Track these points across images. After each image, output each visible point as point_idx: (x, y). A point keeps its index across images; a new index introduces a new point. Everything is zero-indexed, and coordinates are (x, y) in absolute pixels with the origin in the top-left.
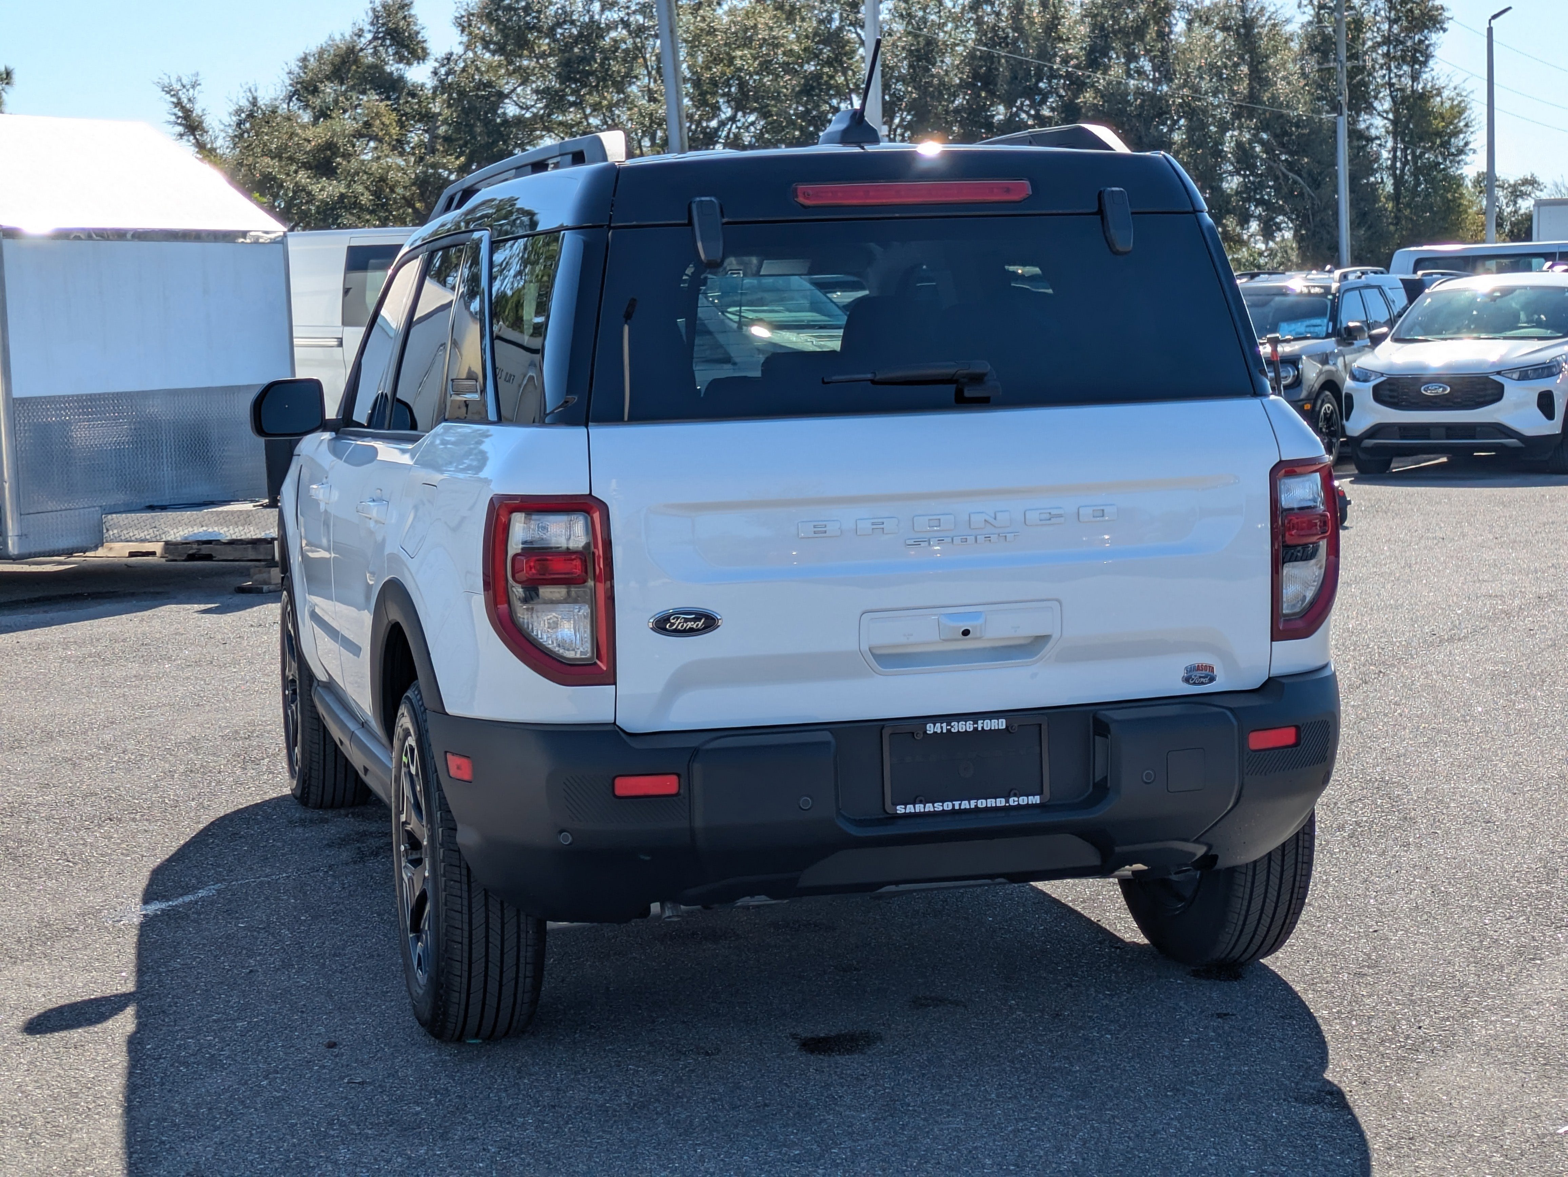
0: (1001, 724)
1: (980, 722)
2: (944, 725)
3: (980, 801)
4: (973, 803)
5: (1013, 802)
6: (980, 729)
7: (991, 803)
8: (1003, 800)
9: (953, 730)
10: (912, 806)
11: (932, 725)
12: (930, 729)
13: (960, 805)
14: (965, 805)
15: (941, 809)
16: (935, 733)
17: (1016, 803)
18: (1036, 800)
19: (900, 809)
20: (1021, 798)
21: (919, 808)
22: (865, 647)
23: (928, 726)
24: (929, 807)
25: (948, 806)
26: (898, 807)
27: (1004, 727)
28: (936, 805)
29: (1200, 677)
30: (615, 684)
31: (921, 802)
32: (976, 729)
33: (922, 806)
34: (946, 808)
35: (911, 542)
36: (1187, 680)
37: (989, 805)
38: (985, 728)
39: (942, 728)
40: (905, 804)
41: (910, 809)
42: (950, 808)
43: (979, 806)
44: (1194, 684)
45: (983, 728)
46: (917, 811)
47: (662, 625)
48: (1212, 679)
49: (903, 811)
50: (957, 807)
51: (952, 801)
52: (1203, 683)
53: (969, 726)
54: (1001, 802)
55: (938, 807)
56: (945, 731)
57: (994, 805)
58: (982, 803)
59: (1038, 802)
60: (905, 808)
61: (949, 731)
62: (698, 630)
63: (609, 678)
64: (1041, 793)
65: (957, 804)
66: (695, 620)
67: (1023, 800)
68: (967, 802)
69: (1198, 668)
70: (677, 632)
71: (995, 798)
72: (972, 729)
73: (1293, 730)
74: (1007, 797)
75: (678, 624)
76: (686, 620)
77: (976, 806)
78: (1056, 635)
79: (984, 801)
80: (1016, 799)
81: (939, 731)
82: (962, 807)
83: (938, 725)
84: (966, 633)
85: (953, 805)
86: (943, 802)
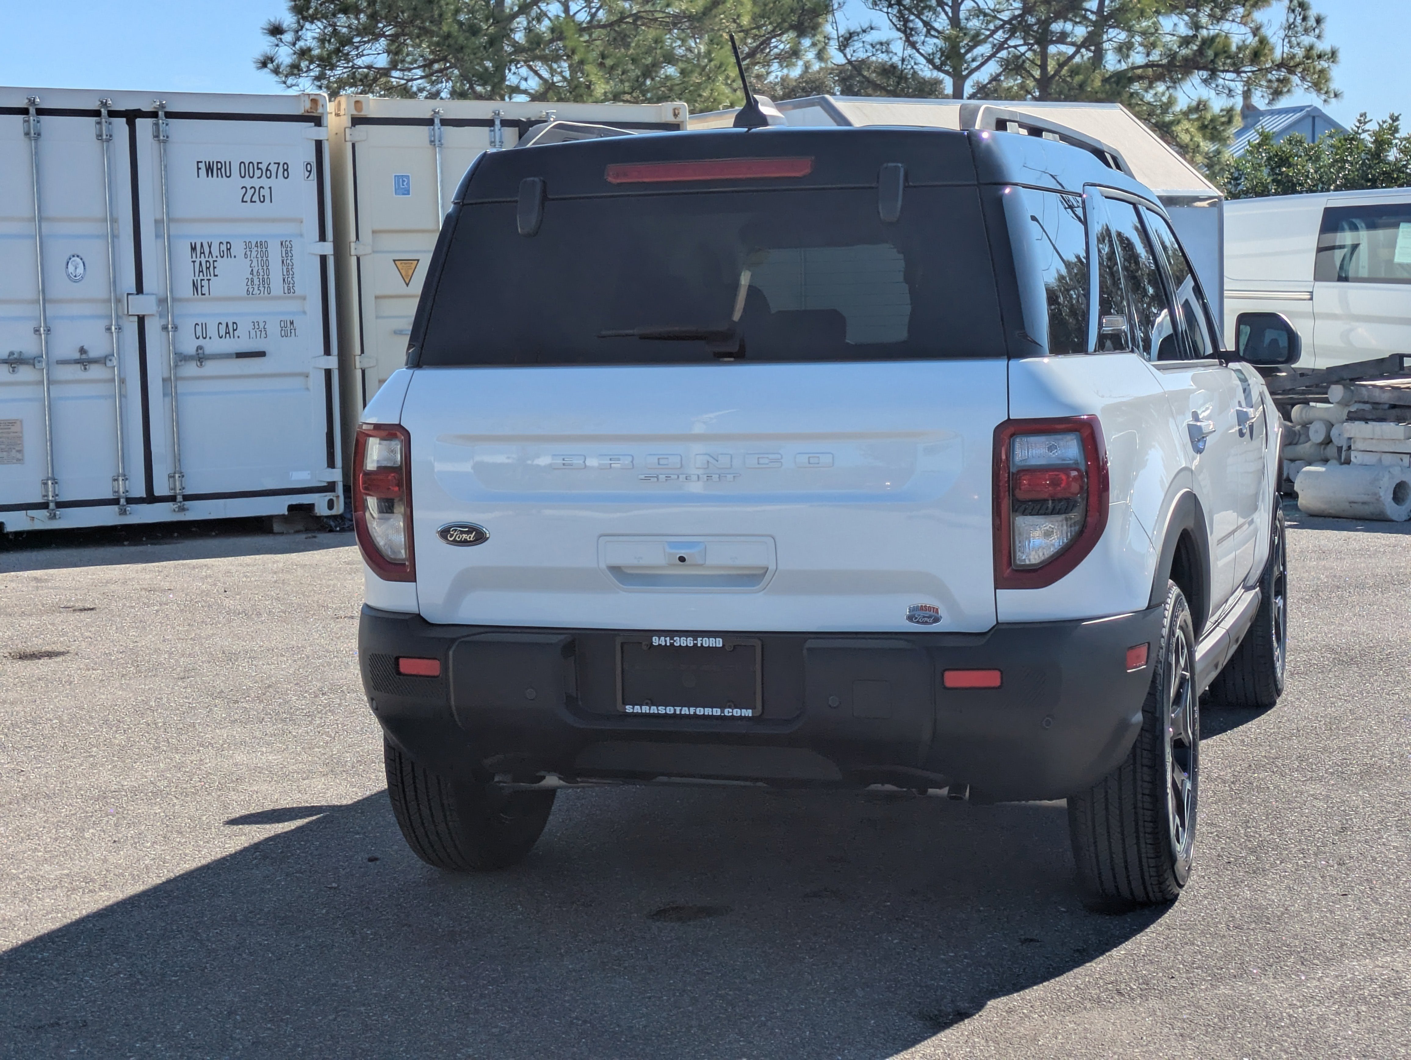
0: (719, 643)
1: (699, 639)
2: (668, 639)
3: (698, 709)
4: (692, 710)
5: (728, 712)
6: (699, 645)
7: (708, 711)
8: (719, 710)
9: (675, 644)
10: (639, 707)
11: (657, 638)
12: (656, 641)
13: (681, 710)
14: (685, 711)
15: (664, 712)
16: (660, 645)
17: (730, 714)
18: (748, 713)
19: (629, 709)
20: (735, 710)
21: (645, 709)
22: (603, 566)
23: (654, 638)
24: (654, 710)
25: (670, 710)
26: (627, 707)
27: (721, 645)
28: (660, 708)
29: (924, 617)
30: (415, 581)
31: (647, 704)
32: (695, 645)
33: (648, 707)
34: (668, 712)
35: (643, 477)
36: (910, 618)
37: (706, 714)
38: (704, 645)
39: (666, 641)
40: (634, 705)
41: (637, 709)
42: (672, 712)
43: (698, 713)
44: (918, 622)
45: (702, 644)
46: (644, 711)
47: (444, 534)
48: (937, 620)
49: (631, 711)
50: (678, 712)
51: (673, 706)
52: (926, 623)
53: (690, 642)
54: (717, 712)
55: (662, 710)
56: (668, 644)
57: (710, 714)
58: (700, 711)
59: (750, 715)
60: (633, 708)
61: (672, 644)
62: (471, 541)
63: (411, 577)
64: (753, 708)
65: (678, 709)
66: (468, 533)
67: (737, 712)
68: (687, 709)
69: (923, 608)
70: (456, 543)
71: (712, 707)
72: (692, 645)
73: (997, 674)
74: (722, 708)
75: (457, 536)
76: (462, 532)
77: (695, 713)
78: (772, 567)
79: (702, 709)
80: (730, 710)
81: (663, 644)
82: (683, 713)
83: (662, 638)
84: (682, 559)
85: (675, 710)
86: (666, 706)
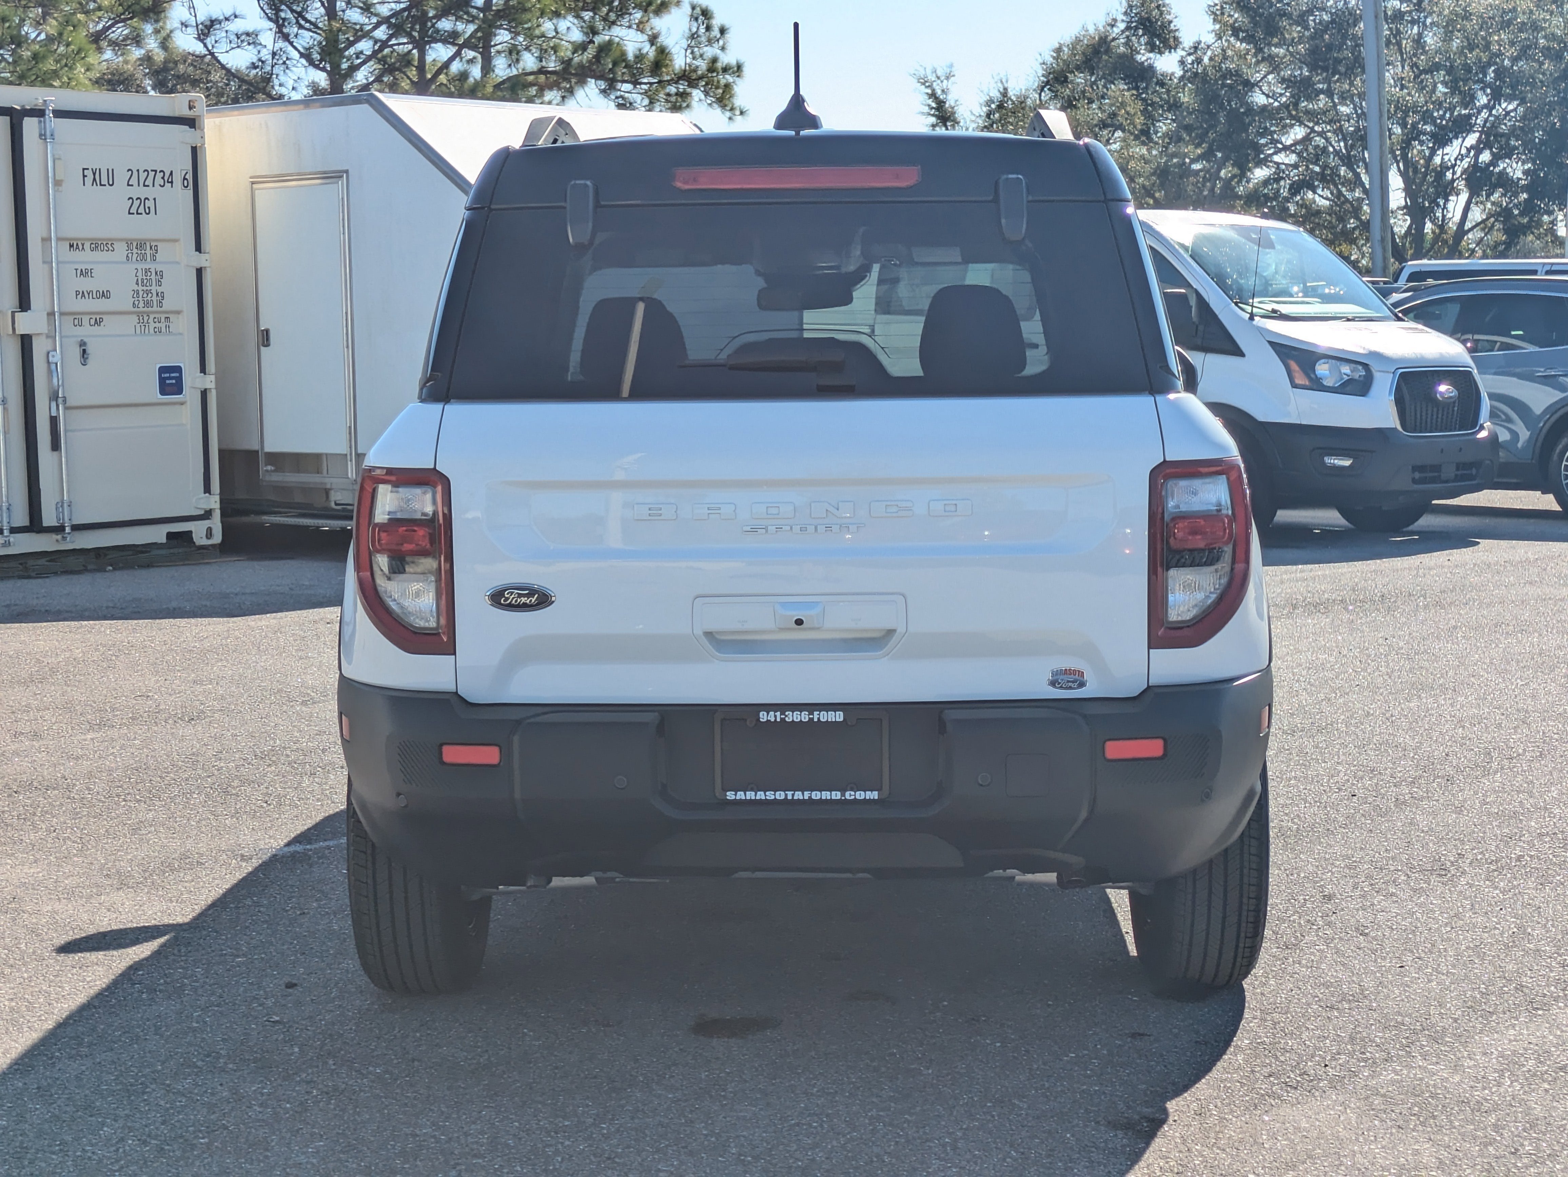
0: (839, 716)
1: (816, 713)
2: (778, 714)
3: (814, 793)
4: (807, 795)
5: (849, 795)
6: (816, 720)
7: (826, 795)
8: (839, 793)
9: (787, 719)
10: (742, 793)
11: (765, 713)
12: (763, 716)
13: (793, 795)
14: (798, 795)
15: (773, 797)
16: (768, 721)
17: (853, 797)
18: (874, 795)
19: (730, 795)
20: (858, 793)
21: (750, 795)
22: (699, 632)
23: (761, 714)
24: (761, 795)
25: (780, 795)
26: (728, 793)
27: (842, 719)
28: (767, 793)
29: (1068, 682)
30: (454, 654)
31: (752, 790)
32: (811, 720)
33: (753, 793)
34: (778, 797)
35: (748, 528)
36: (1053, 683)
37: (824, 798)
38: (822, 720)
39: (775, 716)
40: (736, 791)
41: (741, 795)
42: (783, 797)
43: (814, 797)
44: (1061, 687)
45: (819, 719)
46: (748, 798)
47: (497, 598)
48: (1082, 684)
49: (733, 797)
50: (790, 797)
51: (784, 791)
52: (1071, 688)
53: (804, 717)
54: (836, 795)
55: (770, 795)
56: (778, 720)
57: (829, 798)
58: (816, 795)
59: (876, 798)
60: (736, 795)
61: (783, 720)
62: (531, 606)
64: (879, 790)
65: (790, 793)
66: (528, 596)
67: (860, 795)
68: (800, 793)
69: (1066, 672)
70: (511, 607)
71: (831, 791)
72: (807, 720)
73: (1160, 742)
74: (843, 791)
75: (512, 598)
76: (520, 596)
77: (810, 797)
78: (901, 629)
79: (818, 793)
80: (853, 793)
81: (773, 720)
82: (796, 798)
83: (772, 713)
84: (799, 622)
85: (786, 795)
86: (775, 791)
